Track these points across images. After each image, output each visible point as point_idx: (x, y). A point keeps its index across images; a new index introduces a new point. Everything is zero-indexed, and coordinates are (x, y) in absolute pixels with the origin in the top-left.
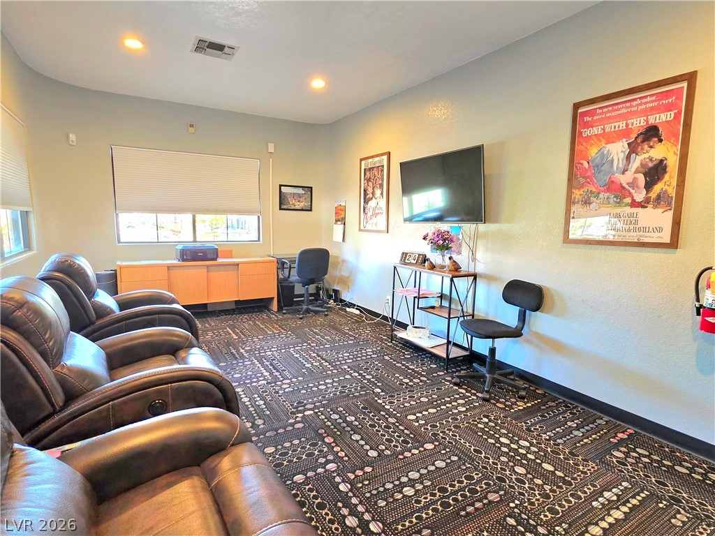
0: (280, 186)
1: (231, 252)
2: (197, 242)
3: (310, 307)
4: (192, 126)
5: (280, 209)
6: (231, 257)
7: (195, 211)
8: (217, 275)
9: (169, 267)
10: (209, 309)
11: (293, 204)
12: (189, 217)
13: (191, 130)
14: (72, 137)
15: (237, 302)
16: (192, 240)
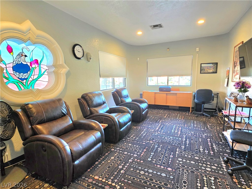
0: (201, 64)
1: (179, 89)
2: (168, 85)
3: (204, 113)
4: (168, 49)
5: (201, 73)
6: (179, 91)
7: (168, 75)
8: (169, 97)
9: (155, 93)
10: (170, 108)
11: (207, 71)
12: (166, 77)
13: (168, 50)
14: (138, 59)
15: (179, 107)
16: (167, 85)
